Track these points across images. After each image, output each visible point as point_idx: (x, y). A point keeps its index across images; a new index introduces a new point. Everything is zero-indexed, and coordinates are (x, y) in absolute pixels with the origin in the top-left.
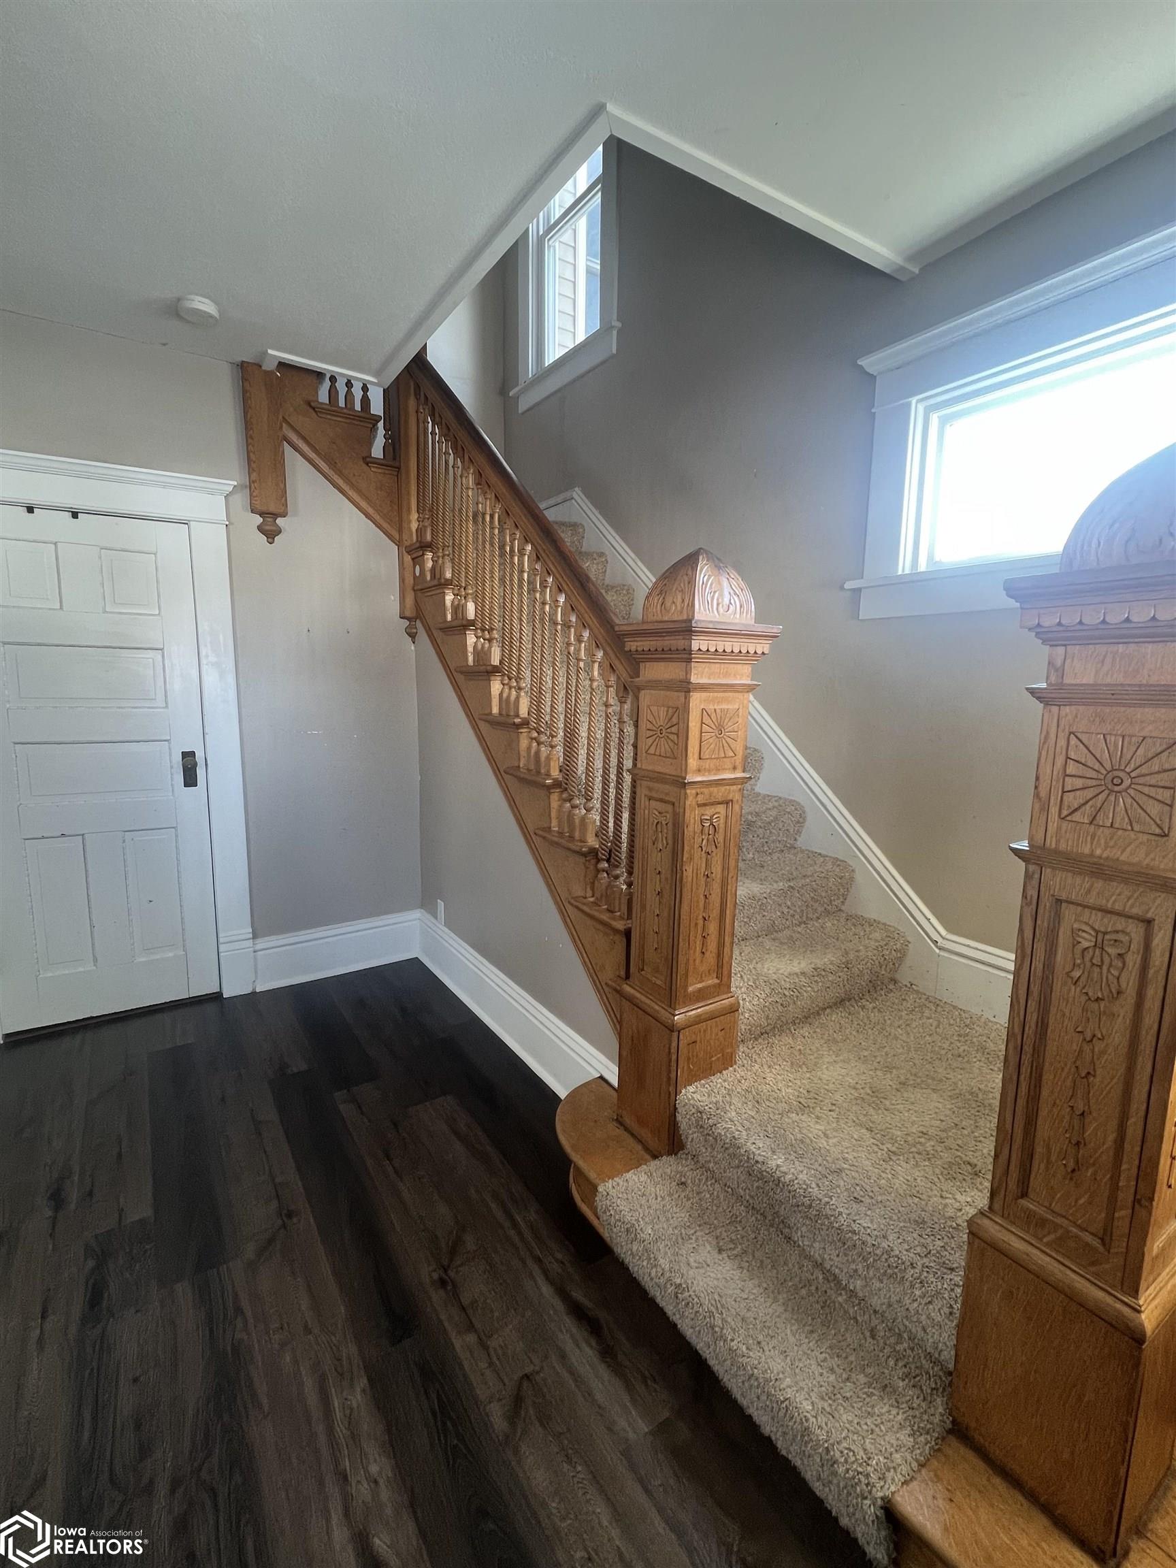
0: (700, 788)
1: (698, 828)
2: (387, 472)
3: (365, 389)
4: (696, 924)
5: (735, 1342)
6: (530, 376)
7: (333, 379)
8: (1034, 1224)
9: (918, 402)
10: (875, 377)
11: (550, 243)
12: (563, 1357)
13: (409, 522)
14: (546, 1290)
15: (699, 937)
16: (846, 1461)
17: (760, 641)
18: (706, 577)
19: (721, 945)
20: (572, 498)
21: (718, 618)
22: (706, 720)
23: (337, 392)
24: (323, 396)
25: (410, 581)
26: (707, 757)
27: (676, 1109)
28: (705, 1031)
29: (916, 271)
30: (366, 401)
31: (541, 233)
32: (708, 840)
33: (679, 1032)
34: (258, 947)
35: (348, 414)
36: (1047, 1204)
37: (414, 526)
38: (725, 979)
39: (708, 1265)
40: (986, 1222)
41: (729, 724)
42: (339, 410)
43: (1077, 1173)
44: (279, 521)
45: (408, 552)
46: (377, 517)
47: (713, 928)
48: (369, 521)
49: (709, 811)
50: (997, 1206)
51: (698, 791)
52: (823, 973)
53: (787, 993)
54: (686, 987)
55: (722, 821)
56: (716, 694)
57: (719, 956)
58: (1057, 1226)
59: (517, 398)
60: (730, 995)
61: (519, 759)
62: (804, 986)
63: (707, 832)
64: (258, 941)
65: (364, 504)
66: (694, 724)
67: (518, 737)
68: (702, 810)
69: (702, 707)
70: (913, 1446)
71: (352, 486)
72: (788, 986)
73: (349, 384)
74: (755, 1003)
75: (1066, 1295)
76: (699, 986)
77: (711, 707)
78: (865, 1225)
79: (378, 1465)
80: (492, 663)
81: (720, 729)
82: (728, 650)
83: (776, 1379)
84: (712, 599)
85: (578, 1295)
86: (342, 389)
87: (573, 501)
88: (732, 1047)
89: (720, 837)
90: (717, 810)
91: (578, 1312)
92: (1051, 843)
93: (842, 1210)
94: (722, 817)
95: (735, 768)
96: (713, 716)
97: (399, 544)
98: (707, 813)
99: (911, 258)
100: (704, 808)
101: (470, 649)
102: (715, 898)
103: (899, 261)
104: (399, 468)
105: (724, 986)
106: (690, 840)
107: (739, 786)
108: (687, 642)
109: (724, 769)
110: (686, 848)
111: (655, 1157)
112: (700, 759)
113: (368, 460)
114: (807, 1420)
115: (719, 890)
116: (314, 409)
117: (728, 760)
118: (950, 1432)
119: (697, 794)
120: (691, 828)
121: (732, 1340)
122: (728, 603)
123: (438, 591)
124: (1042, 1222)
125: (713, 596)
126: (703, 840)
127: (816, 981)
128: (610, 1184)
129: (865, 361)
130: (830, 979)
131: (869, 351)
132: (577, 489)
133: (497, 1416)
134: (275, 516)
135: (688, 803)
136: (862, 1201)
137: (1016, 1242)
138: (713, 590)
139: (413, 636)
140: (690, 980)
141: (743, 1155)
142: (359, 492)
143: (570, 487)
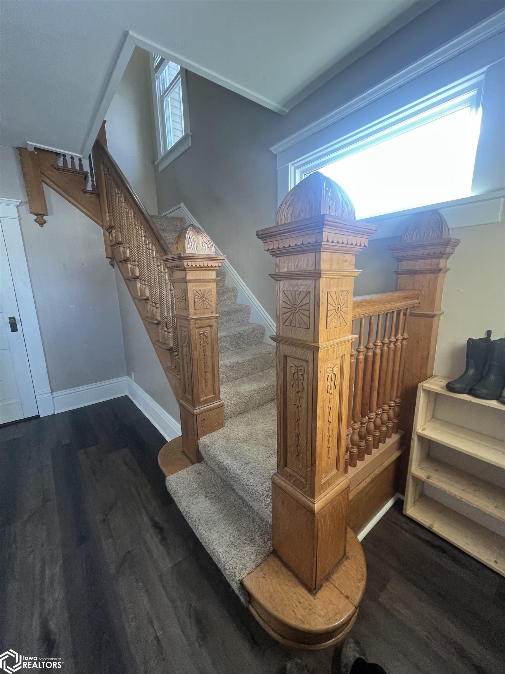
0: (196, 321)
1: (197, 336)
2: (94, 196)
3: (80, 160)
4: (201, 374)
5: (202, 530)
6: (162, 155)
7: (64, 156)
8: (288, 476)
9: (291, 165)
10: (276, 155)
11: (166, 99)
12: (145, 543)
13: (106, 217)
14: (146, 519)
15: (203, 379)
16: (229, 569)
17: (217, 262)
18: (191, 236)
19: (214, 382)
20: (180, 207)
21: (197, 252)
22: (196, 293)
23: (66, 161)
24: (61, 163)
25: (108, 242)
26: (199, 308)
27: (198, 445)
28: (209, 415)
29: (287, 111)
30: (81, 165)
31: (162, 94)
32: (203, 341)
33: (196, 416)
34: (54, 396)
35: (73, 171)
36: (292, 468)
37: (108, 219)
38: (217, 394)
39: (200, 503)
40: (276, 477)
41: (207, 295)
42: (68, 169)
43: (298, 456)
44: (45, 217)
45: (106, 230)
46: (91, 215)
47: (209, 375)
48: (88, 217)
49: (202, 331)
50: (279, 471)
51: (196, 322)
52: (263, 390)
53: (247, 398)
54: (199, 398)
55: (209, 333)
56: (200, 283)
57: (213, 386)
58: (294, 476)
59: (158, 165)
60: (220, 400)
61: (148, 313)
62: (254, 395)
63: (202, 338)
64: (54, 393)
65: (85, 210)
66: (190, 295)
67: (147, 305)
68: (199, 330)
69: (194, 288)
70: (255, 560)
71: (78, 202)
72: (247, 395)
73: (72, 158)
74: (232, 403)
75: (296, 501)
76: (205, 398)
77: (198, 288)
78: (251, 482)
79: (59, 593)
80: (136, 275)
81: (203, 297)
82: (202, 265)
83: (213, 542)
84: (194, 245)
85: (157, 519)
86: (69, 160)
87: (181, 208)
88: (222, 420)
89: (209, 340)
90: (206, 329)
91: (156, 526)
92: (281, 334)
93: (244, 477)
94: (209, 332)
95: (212, 313)
96: (199, 292)
97: (102, 226)
98: (202, 330)
99: (284, 105)
100: (200, 329)
101: (130, 270)
102: (209, 363)
103: (279, 107)
104: (99, 194)
105: (217, 397)
106: (194, 342)
107: (215, 320)
108: (181, 263)
109: (207, 313)
110: (193, 345)
111: (193, 463)
112: (195, 309)
113: (84, 191)
114: (220, 555)
115: (211, 361)
116: (56, 168)
117: (209, 309)
118: (272, 553)
119: (195, 323)
120: (194, 337)
121: (201, 529)
122: (201, 246)
123: (117, 246)
124: (291, 475)
125: (194, 244)
126: (201, 341)
127: (259, 393)
128: (172, 476)
129: (273, 148)
130: (266, 391)
131: (273, 144)
132: (182, 203)
133: (113, 570)
134: (42, 215)
135: (191, 327)
136: (253, 473)
137: (283, 483)
138: (194, 241)
139: (113, 265)
140: (200, 396)
141: (217, 460)
142: (81, 205)
143: (179, 203)
